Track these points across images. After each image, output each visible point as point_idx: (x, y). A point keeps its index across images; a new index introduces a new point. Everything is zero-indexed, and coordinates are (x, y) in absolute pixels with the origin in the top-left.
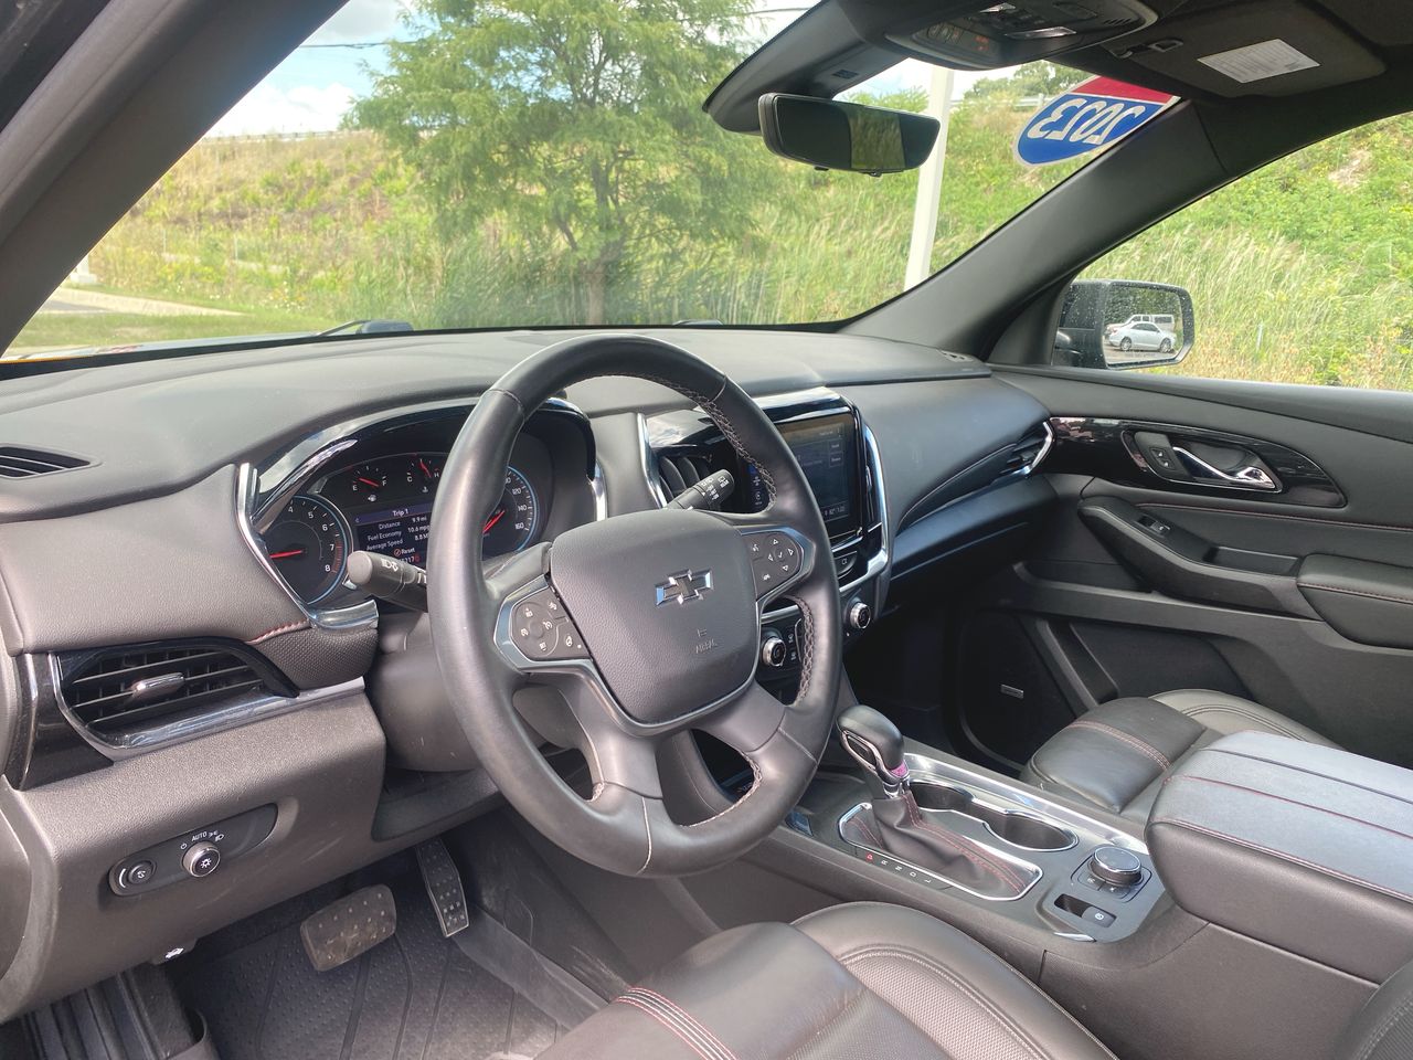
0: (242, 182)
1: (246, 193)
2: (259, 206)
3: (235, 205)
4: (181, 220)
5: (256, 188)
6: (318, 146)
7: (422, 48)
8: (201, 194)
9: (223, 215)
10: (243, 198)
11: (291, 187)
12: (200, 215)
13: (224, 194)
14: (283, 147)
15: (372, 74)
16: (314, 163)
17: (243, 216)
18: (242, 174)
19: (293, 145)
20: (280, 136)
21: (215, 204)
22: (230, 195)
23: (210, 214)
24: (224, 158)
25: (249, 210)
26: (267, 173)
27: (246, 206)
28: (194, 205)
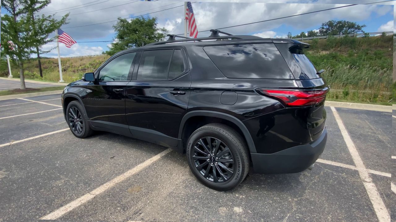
0: (85, 64)
1: (86, 66)
2: (88, 68)
3: (84, 68)
4: (74, 71)
5: (88, 65)
6: (98, 57)
7: (117, 44)
8: (77, 66)
9: (82, 70)
10: (85, 67)
11: (94, 64)
12: (77, 70)
13: (81, 66)
14: (92, 58)
15: (109, 48)
16: (98, 60)
17: (86, 70)
18: (85, 63)
19: (94, 57)
20: (91, 56)
21: (80, 68)
22: (83, 66)
23: (79, 70)
24: (81, 60)
25: (87, 69)
26: (90, 62)
27: (86, 68)
28: (76, 69)
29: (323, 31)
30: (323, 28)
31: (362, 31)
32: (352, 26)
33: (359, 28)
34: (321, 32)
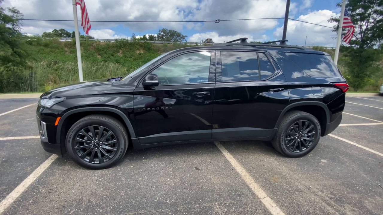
29: (160, 36)
30: (160, 34)
31: (185, 40)
32: (179, 35)
33: (183, 37)
34: (158, 37)
